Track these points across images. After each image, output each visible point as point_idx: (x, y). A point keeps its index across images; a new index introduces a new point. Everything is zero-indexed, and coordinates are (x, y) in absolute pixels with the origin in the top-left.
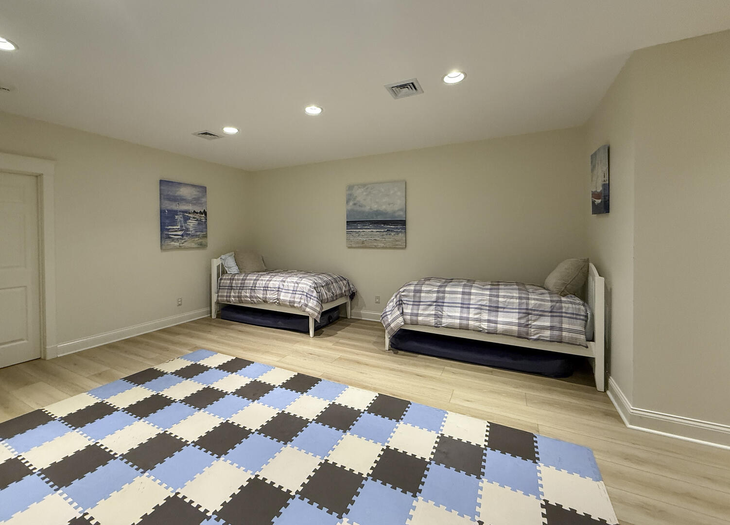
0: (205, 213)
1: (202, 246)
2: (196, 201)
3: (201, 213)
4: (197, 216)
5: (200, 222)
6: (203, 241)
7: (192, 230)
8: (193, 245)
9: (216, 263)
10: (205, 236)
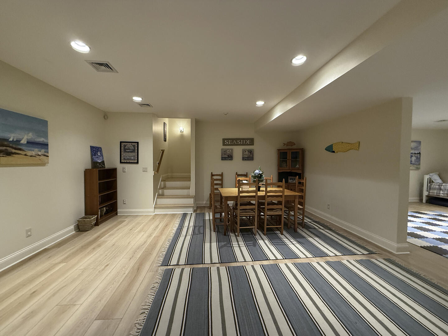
0: (420, 153)
1: (418, 169)
2: (416, 148)
3: (418, 154)
4: (416, 155)
5: (417, 157)
6: (418, 166)
7: (413, 162)
8: (413, 168)
9: (426, 177)
10: (419, 164)
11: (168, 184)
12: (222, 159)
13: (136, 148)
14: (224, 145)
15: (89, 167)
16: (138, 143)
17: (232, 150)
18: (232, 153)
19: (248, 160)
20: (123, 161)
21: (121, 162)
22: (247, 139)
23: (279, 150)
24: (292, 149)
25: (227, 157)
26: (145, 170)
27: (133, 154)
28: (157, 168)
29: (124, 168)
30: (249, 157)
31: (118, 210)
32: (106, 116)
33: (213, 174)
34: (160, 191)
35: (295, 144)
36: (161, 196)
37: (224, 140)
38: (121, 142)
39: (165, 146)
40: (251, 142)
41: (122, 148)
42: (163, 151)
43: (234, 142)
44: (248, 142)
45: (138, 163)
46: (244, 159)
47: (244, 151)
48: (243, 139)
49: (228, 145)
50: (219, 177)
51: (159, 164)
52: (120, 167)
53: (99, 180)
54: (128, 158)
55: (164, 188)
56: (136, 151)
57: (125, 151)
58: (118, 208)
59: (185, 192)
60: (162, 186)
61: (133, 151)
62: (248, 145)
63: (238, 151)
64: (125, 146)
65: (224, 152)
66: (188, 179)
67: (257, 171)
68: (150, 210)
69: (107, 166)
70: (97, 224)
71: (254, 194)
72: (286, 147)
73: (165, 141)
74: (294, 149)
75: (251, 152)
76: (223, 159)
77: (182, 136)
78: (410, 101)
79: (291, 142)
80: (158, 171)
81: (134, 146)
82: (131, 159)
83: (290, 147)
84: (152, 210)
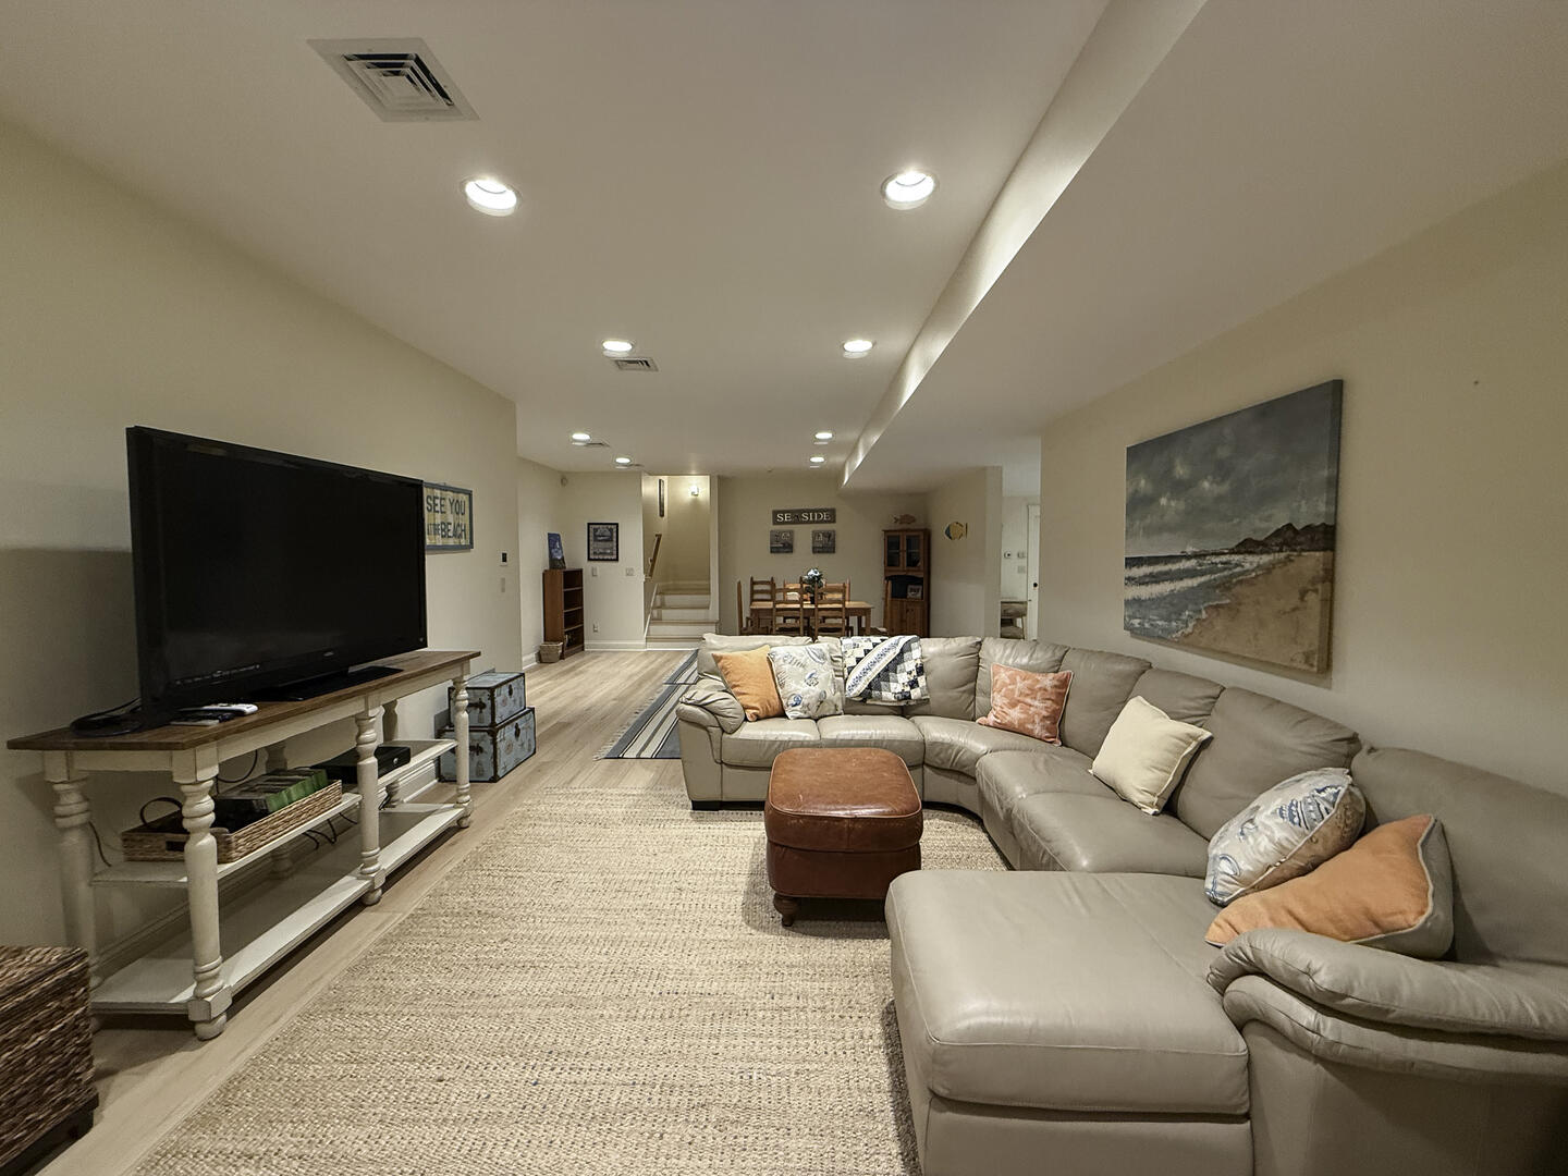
11: (670, 599)
12: (772, 552)
13: (615, 534)
14: (775, 522)
15: (547, 568)
16: (617, 524)
17: (791, 532)
18: (792, 539)
19: (823, 552)
20: (592, 557)
21: (589, 559)
22: (823, 511)
23: (886, 531)
24: (907, 530)
25: (783, 546)
26: (630, 573)
27: (608, 544)
28: (650, 569)
29: (593, 570)
30: (825, 546)
31: (586, 643)
32: (563, 479)
33: (755, 580)
34: (655, 612)
35: (914, 521)
36: (656, 620)
37: (775, 513)
38: (589, 524)
39: (662, 525)
40: (832, 515)
41: (591, 534)
42: (659, 537)
43: (797, 517)
44: (824, 516)
45: (617, 560)
46: (815, 550)
47: (815, 534)
48: (814, 511)
49: (784, 523)
50: (767, 587)
51: (653, 561)
52: (587, 567)
53: (565, 587)
54: (601, 551)
55: (663, 606)
56: (615, 539)
57: (595, 540)
58: (585, 637)
59: (700, 614)
60: (658, 604)
61: (610, 540)
62: (822, 522)
63: (803, 535)
64: (596, 530)
65: (775, 537)
66: (707, 591)
67: (812, 572)
68: (639, 643)
69: (569, 566)
70: (562, 657)
71: (798, 606)
72: (898, 526)
73: (662, 515)
74: (912, 531)
75: (830, 536)
76: (774, 550)
77: (695, 503)
78: (999, 470)
79: (907, 516)
80: (651, 575)
81: (611, 530)
82: (605, 554)
83: (905, 526)
84: (643, 642)
